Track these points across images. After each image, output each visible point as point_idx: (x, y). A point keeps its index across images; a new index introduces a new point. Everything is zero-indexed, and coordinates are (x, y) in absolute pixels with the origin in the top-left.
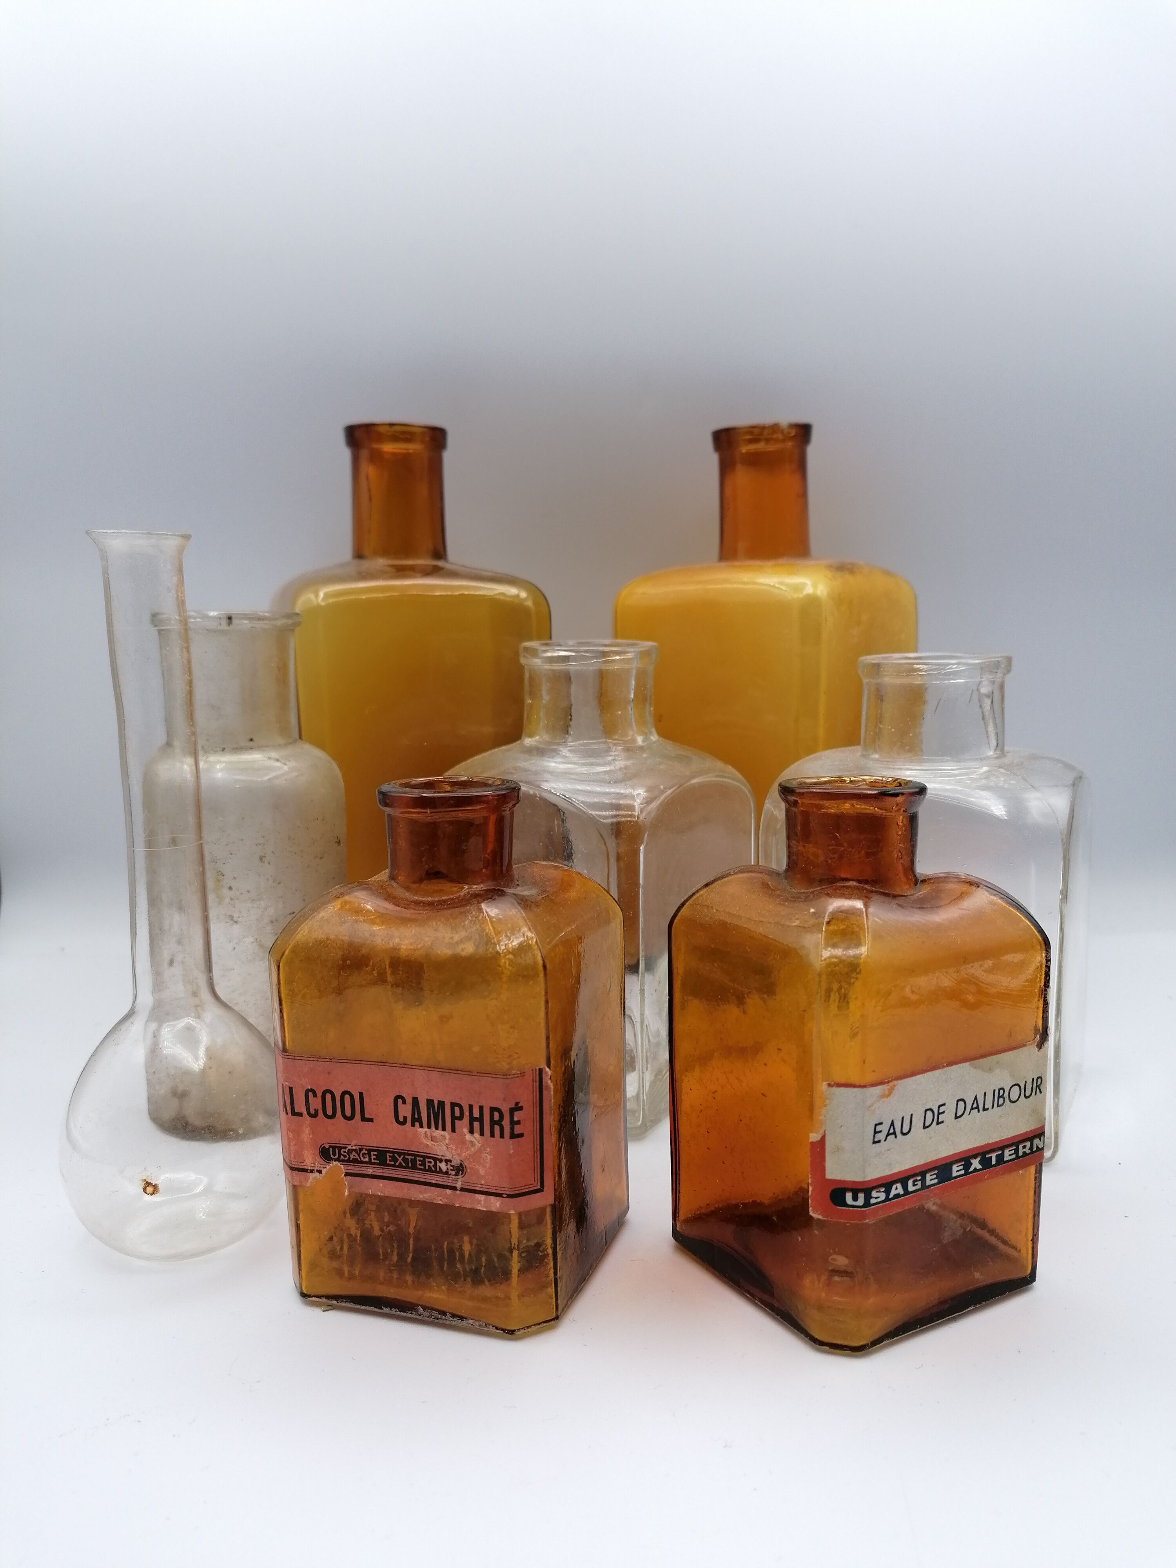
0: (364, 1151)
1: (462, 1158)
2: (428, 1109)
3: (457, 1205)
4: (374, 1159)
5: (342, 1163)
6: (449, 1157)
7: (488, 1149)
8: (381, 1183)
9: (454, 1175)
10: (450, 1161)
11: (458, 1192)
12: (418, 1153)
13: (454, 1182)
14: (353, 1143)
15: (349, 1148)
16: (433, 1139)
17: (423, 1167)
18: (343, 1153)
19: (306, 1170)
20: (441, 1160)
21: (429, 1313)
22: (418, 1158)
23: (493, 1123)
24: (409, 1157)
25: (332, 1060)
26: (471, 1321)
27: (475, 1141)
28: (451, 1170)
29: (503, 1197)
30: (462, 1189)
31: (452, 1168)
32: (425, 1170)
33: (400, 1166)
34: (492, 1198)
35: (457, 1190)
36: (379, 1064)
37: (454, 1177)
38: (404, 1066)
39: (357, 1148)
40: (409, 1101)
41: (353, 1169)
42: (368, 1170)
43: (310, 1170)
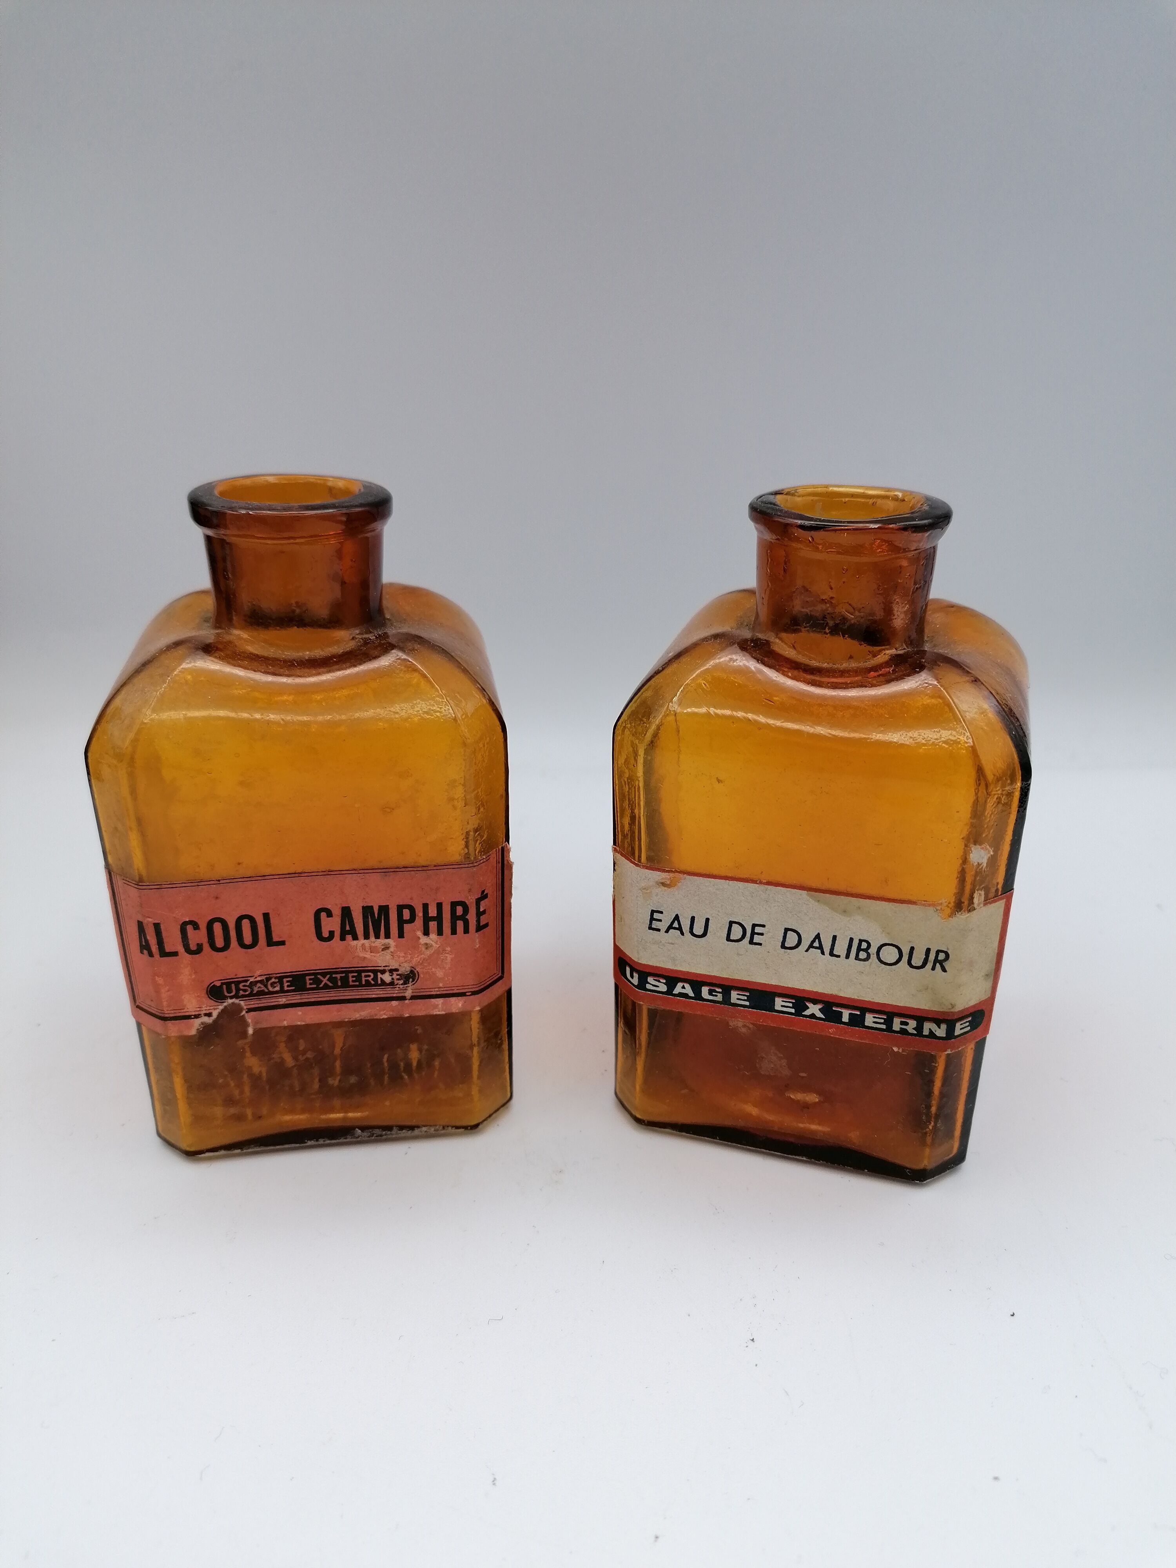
0: (273, 980)
1: (413, 963)
2: (365, 918)
3: (407, 1015)
4: (288, 986)
5: (241, 999)
6: (394, 965)
7: (449, 949)
8: (299, 1011)
9: (402, 984)
10: (397, 970)
11: (407, 1001)
12: (350, 969)
13: (402, 991)
14: (258, 973)
15: (251, 980)
16: (373, 950)
17: (358, 983)
18: (242, 988)
19: (188, 1017)
20: (383, 972)
21: (370, 1132)
22: (351, 975)
23: (454, 918)
24: (338, 976)
25: (221, 882)
26: (424, 1129)
27: (432, 942)
28: (398, 979)
29: (468, 996)
30: (413, 998)
31: (398, 977)
32: (361, 985)
33: (326, 987)
34: (453, 999)
35: (406, 1000)
36: (293, 875)
37: (401, 986)
38: (330, 873)
39: (264, 978)
40: (337, 912)
41: (258, 1002)
42: (280, 1000)
43: (195, 1015)
